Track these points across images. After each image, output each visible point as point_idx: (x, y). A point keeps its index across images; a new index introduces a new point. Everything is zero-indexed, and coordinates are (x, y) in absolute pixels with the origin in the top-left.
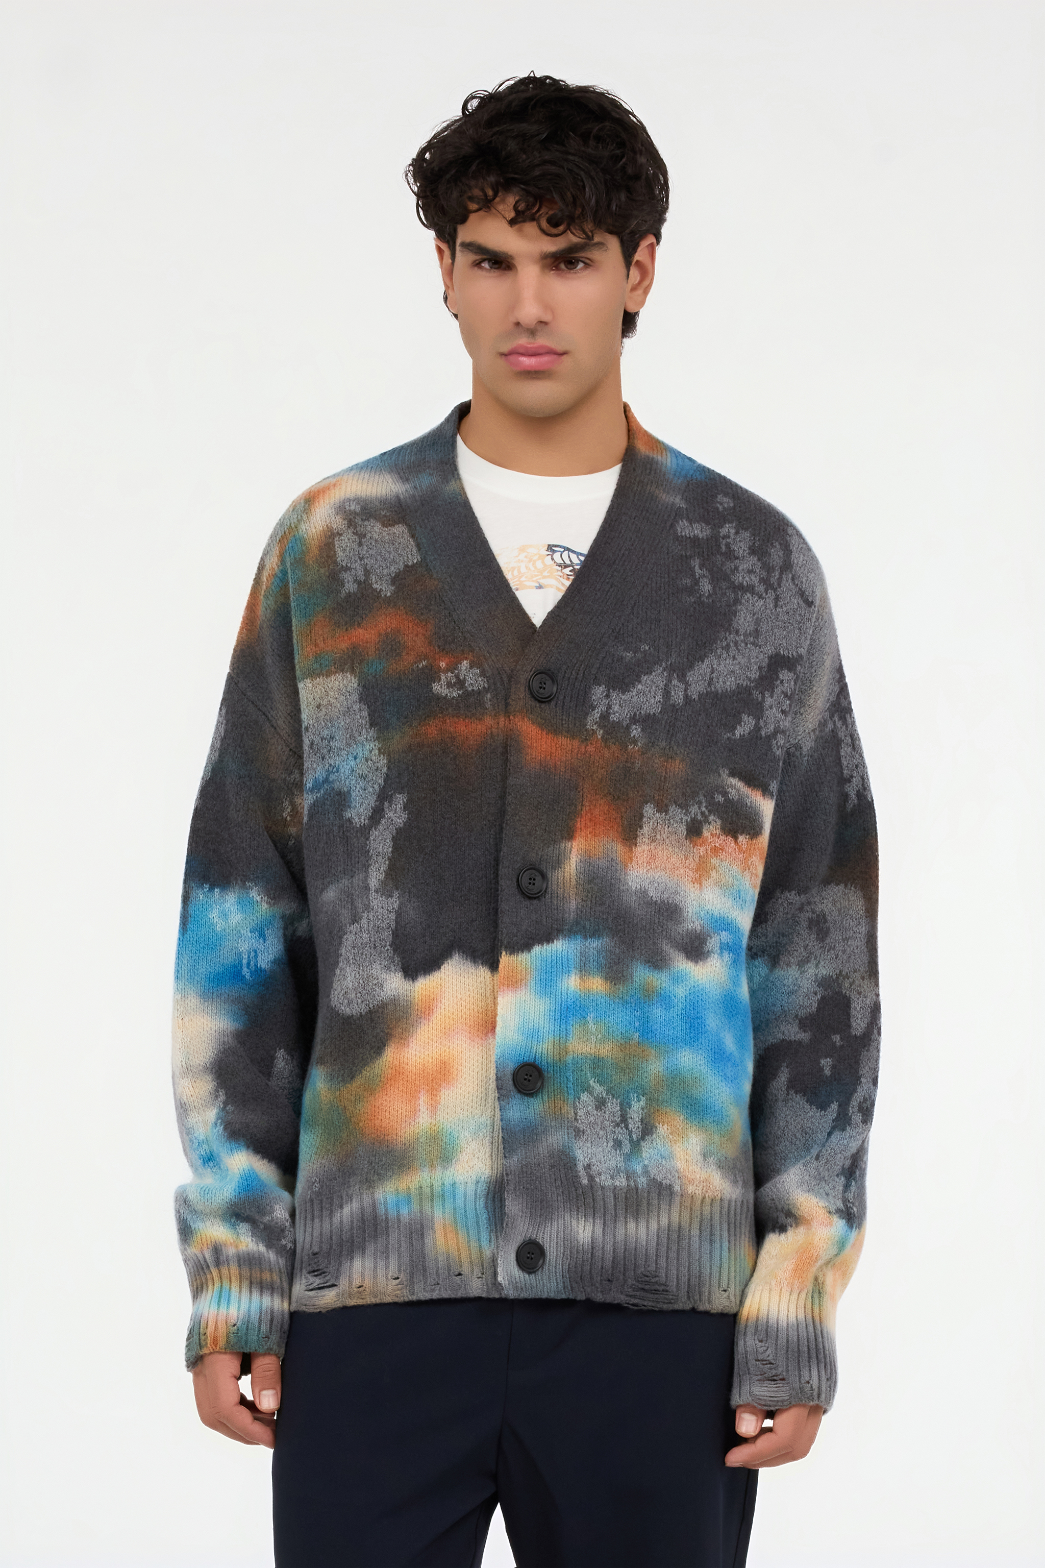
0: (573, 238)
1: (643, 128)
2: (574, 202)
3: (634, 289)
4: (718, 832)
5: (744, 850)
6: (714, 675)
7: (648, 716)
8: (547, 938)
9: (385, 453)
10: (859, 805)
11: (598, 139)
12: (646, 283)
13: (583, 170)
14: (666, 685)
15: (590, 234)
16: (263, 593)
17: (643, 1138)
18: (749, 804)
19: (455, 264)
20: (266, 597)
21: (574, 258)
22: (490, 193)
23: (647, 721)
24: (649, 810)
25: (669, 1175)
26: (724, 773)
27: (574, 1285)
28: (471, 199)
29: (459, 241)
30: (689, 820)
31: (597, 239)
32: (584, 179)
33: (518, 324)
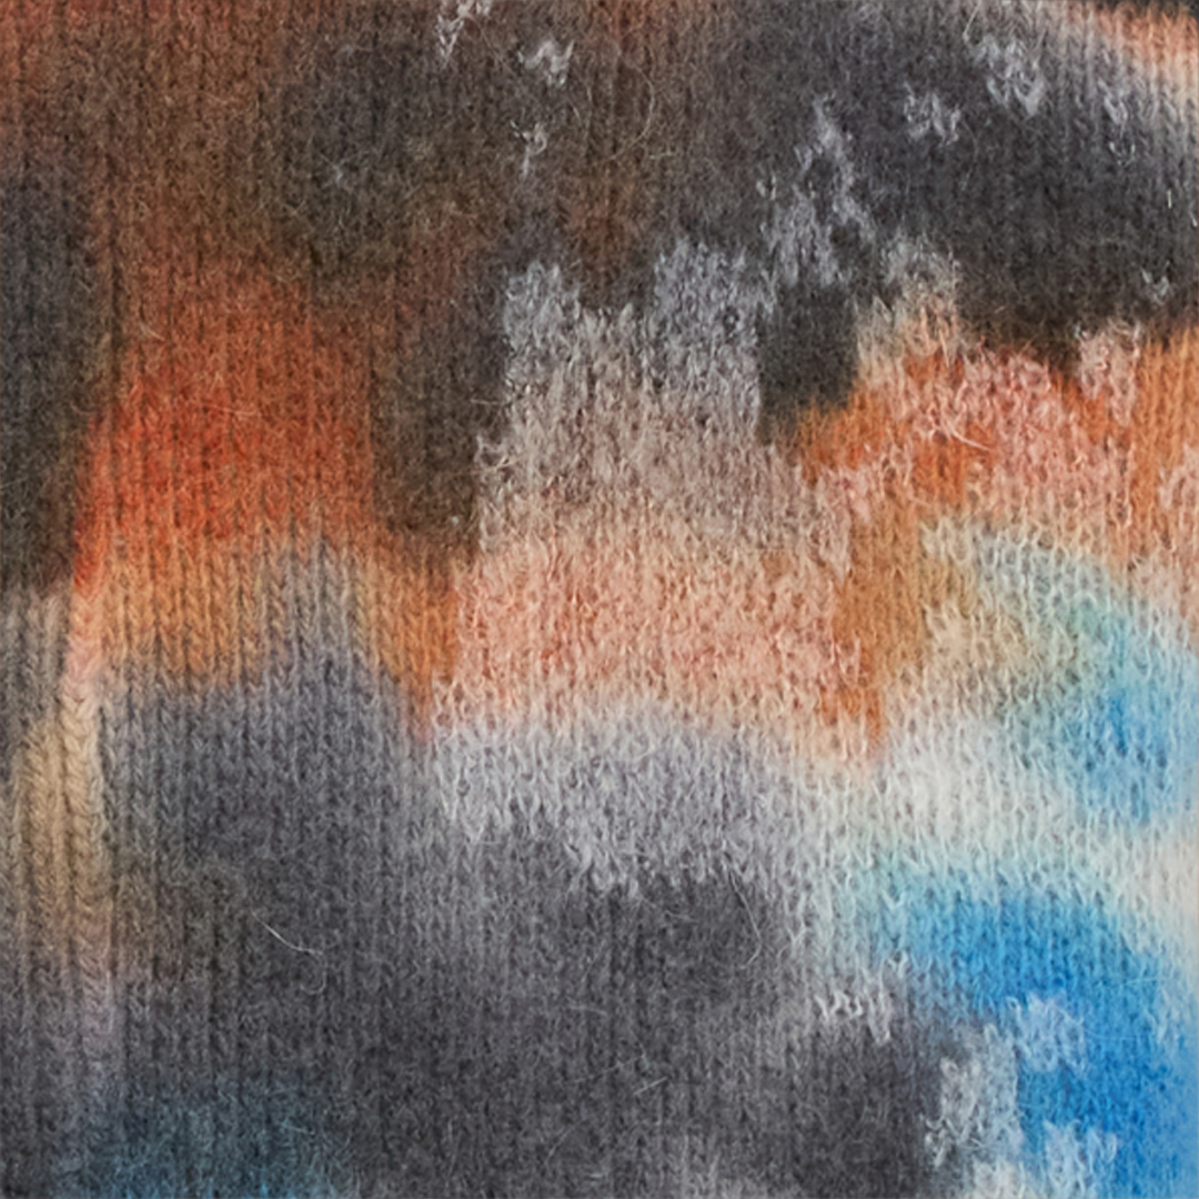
4: (951, 339)
5: (1124, 420)
18: (1119, 116)
30: (769, 308)
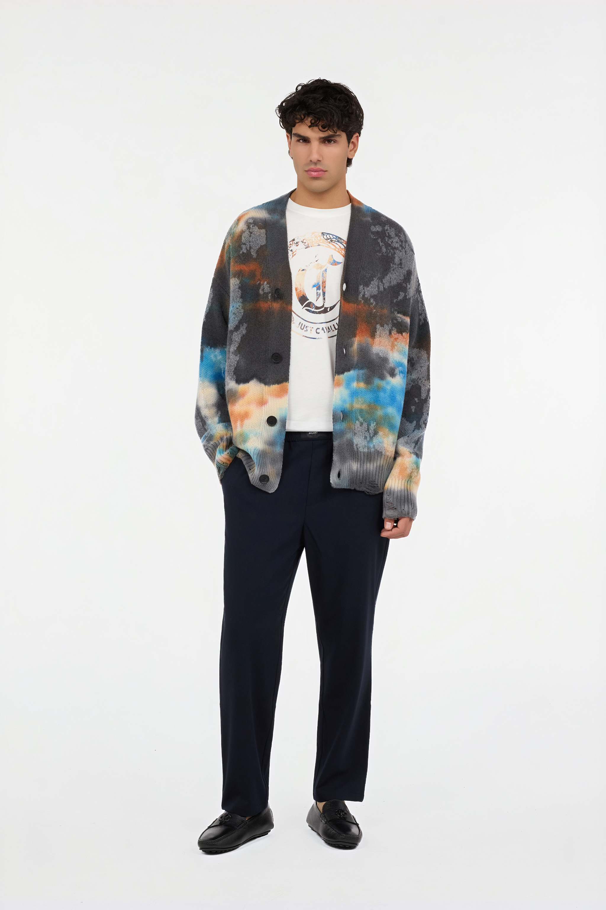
0: (330, 133)
1: (356, 97)
2: (331, 120)
3: (351, 151)
5: (404, 337)
6: (391, 280)
7: (374, 295)
8: (349, 370)
9: (264, 203)
10: (424, 323)
11: (339, 100)
12: (355, 149)
13: (334, 110)
14: (378, 284)
15: (336, 131)
16: (225, 252)
17: (374, 436)
19: (292, 140)
20: (227, 253)
21: (330, 140)
22: (303, 117)
23: (374, 297)
24: (378, 326)
25: (381, 448)
26: (396, 313)
27: (351, 484)
28: (297, 118)
29: (293, 133)
30: (389, 329)
31: (338, 133)
32: (334, 113)
33: (311, 161)
